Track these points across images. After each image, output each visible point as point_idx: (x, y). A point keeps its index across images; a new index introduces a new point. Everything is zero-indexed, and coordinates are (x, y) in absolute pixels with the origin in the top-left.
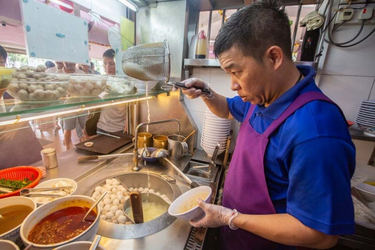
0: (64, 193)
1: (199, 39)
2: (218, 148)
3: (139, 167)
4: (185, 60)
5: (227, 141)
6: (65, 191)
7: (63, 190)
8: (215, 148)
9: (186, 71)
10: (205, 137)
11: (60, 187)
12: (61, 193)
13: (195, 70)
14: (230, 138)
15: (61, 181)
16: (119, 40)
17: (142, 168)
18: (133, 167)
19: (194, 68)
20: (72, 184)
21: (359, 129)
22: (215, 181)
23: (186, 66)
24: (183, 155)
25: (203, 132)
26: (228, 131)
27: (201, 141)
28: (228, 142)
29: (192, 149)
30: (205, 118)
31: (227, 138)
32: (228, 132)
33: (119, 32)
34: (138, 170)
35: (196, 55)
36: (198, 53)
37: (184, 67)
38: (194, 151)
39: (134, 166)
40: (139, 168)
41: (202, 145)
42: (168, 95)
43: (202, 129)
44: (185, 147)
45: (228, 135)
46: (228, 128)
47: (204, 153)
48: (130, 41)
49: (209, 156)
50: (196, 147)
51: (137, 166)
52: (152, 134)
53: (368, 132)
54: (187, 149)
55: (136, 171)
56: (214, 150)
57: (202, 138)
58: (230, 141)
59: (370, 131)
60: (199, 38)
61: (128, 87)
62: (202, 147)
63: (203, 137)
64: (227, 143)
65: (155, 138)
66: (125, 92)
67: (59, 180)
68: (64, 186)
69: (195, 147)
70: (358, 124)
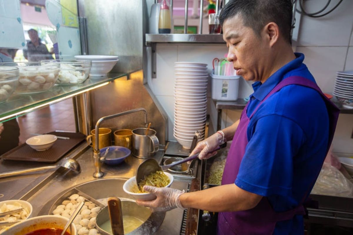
0: (14, 219)
1: (162, 11)
2: (196, 137)
3: (102, 172)
4: (147, 35)
5: (204, 128)
6: (14, 216)
7: (11, 216)
8: (193, 138)
9: (147, 48)
10: (178, 127)
11: (6, 211)
12: (10, 220)
13: (158, 47)
14: (208, 124)
15: (5, 204)
16: (60, 12)
17: (106, 174)
18: (94, 173)
19: (157, 44)
20: (22, 206)
21: (338, 102)
22: (197, 176)
23: (148, 43)
24: (154, 152)
25: (176, 120)
26: (204, 116)
27: (173, 131)
28: (206, 129)
29: (164, 142)
30: (176, 104)
31: (205, 125)
32: (203, 118)
33: (58, 2)
34: (102, 177)
35: (159, 30)
36: (162, 27)
37: (146, 44)
38: (166, 144)
39: (96, 172)
40: (102, 174)
41: (176, 136)
42: (128, 78)
43: (173, 118)
44: (155, 141)
45: (204, 122)
46: (204, 113)
47: (179, 146)
48: (73, 13)
49: (184, 149)
50: (168, 139)
51: (100, 172)
52: (111, 129)
53: (346, 104)
54: (158, 144)
55: (99, 178)
56: (192, 141)
57: (175, 128)
58: (209, 128)
59: (347, 104)
60: (161, 9)
61: (81, 74)
62: (175, 138)
63: (176, 126)
64: (204, 131)
65: (116, 133)
66: (79, 81)
67: (3, 204)
68: (11, 210)
69: (166, 140)
70: (337, 97)
